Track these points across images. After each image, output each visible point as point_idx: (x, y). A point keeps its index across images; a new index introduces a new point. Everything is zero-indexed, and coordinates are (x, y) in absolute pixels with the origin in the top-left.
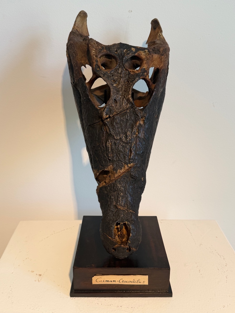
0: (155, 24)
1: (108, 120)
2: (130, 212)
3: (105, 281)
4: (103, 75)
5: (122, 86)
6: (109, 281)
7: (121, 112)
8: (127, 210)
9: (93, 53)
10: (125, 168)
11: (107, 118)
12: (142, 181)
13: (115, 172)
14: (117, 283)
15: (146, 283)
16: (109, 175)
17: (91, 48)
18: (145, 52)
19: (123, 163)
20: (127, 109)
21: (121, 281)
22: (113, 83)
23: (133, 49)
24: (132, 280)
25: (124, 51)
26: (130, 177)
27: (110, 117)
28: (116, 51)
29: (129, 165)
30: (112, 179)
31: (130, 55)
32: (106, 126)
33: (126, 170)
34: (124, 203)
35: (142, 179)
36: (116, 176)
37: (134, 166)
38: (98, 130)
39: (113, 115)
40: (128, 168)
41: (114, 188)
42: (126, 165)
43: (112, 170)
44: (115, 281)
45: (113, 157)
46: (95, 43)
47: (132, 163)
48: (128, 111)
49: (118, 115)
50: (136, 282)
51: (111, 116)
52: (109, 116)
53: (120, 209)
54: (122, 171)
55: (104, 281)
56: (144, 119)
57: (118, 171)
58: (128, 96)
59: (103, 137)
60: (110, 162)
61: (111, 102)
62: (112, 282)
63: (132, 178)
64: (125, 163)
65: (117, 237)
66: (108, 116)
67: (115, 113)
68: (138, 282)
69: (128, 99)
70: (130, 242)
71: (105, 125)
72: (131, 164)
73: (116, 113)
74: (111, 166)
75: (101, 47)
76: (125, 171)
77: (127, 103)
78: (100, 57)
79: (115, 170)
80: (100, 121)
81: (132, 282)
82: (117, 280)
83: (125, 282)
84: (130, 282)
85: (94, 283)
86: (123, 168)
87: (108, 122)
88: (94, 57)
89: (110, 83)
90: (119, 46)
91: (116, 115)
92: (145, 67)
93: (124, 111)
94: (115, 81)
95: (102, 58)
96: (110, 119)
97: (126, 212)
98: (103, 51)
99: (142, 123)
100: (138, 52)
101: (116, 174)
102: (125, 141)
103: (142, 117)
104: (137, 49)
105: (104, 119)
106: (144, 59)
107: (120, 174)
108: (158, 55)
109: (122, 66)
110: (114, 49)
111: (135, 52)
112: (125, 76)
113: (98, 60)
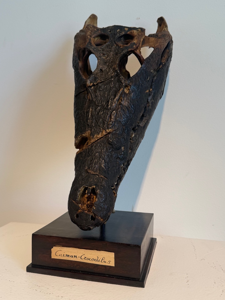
0: (161, 21)
1: (92, 88)
2: (101, 177)
3: (65, 255)
4: (92, 49)
5: (110, 58)
6: (69, 255)
8: (98, 176)
10: (102, 133)
12: (122, 150)
13: (92, 137)
14: (78, 260)
15: (112, 264)
16: (87, 142)
18: (138, 31)
19: (102, 129)
20: (112, 77)
21: (83, 257)
22: (101, 56)
23: (126, 29)
24: (96, 258)
25: (118, 31)
26: (107, 143)
27: (94, 85)
28: (110, 32)
29: (108, 131)
31: (123, 34)
32: (89, 94)
34: (96, 168)
35: (122, 148)
36: (93, 141)
37: (113, 132)
39: (97, 83)
40: (106, 133)
41: (88, 153)
42: (104, 131)
43: (90, 136)
44: (76, 256)
45: (92, 122)
46: (92, 27)
47: (110, 128)
48: (113, 79)
49: (102, 83)
53: (90, 173)
54: (100, 136)
55: (64, 255)
56: (129, 88)
57: (95, 136)
58: (114, 65)
59: (86, 104)
60: (88, 128)
61: (97, 71)
62: (72, 257)
63: (110, 144)
64: (103, 129)
65: (85, 205)
66: (92, 84)
67: (99, 81)
68: (103, 261)
69: (114, 68)
71: (88, 92)
72: (110, 130)
73: (101, 81)
74: (89, 131)
75: (96, 30)
76: (102, 136)
77: (112, 72)
78: (94, 37)
79: (92, 134)
80: (85, 91)
81: (96, 260)
82: (79, 255)
83: (88, 259)
84: (93, 260)
85: (53, 256)
86: (100, 133)
87: (91, 90)
88: (88, 37)
89: (98, 55)
90: (113, 28)
91: (100, 83)
92: (135, 41)
93: (108, 79)
94: (104, 54)
95: (96, 39)
96: (94, 87)
97: (96, 177)
98: (97, 32)
99: (127, 92)
100: (131, 31)
101: (92, 139)
102: (106, 107)
103: (127, 85)
104: (130, 29)
105: (88, 87)
106: (136, 35)
107: (97, 140)
108: (155, 38)
109: (114, 42)
110: (108, 30)
111: (128, 31)
112: (115, 50)
113: (92, 39)
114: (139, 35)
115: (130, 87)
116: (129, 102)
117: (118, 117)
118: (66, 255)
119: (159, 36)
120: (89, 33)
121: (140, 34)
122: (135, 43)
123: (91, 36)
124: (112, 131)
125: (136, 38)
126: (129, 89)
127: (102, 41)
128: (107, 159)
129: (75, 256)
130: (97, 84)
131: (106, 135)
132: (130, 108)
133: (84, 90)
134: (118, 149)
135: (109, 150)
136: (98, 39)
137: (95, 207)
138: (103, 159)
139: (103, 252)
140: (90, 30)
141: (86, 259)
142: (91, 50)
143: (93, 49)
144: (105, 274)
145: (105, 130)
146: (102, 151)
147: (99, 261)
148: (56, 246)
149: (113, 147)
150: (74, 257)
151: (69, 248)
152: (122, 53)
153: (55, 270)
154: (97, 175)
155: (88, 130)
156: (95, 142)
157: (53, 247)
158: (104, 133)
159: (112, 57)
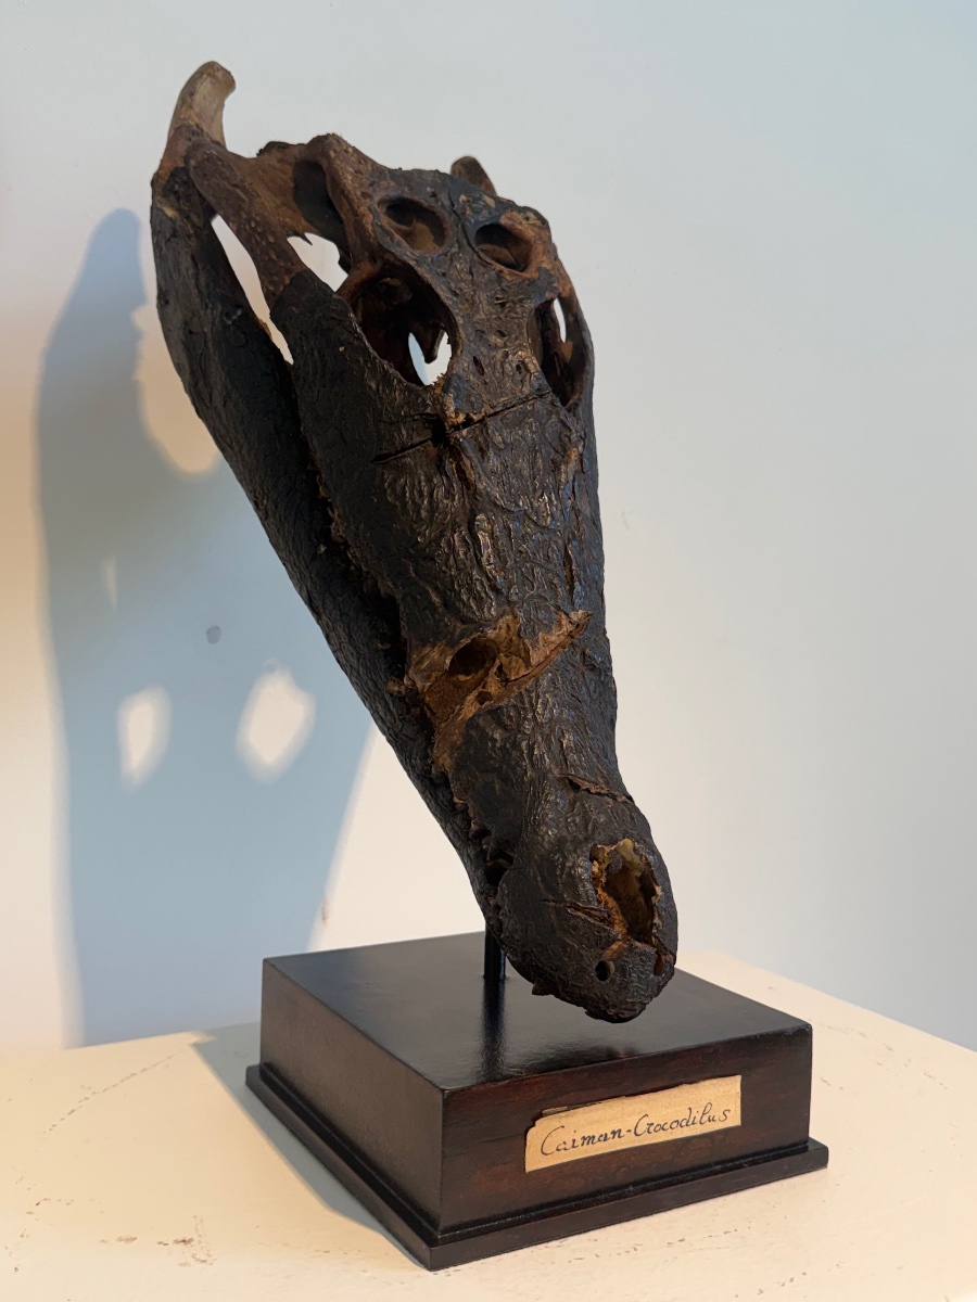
1: (467, 431)
3: (579, 1142)
6: (594, 1137)
7: (506, 408)
8: (613, 797)
9: (349, 182)
10: (560, 626)
11: (457, 428)
13: (527, 641)
14: (627, 1142)
15: (734, 1118)
16: (497, 663)
17: (338, 162)
18: (529, 218)
20: (526, 400)
21: (642, 1128)
22: (454, 299)
23: (489, 201)
24: (683, 1114)
25: (461, 200)
27: (468, 422)
28: (434, 195)
29: (574, 617)
30: (517, 673)
31: (484, 218)
32: (463, 457)
33: (565, 634)
36: (535, 657)
37: (590, 621)
38: (423, 478)
39: (483, 414)
42: (564, 616)
43: (515, 637)
45: (510, 582)
48: (530, 408)
49: (499, 417)
50: (697, 1120)
51: (475, 418)
52: (468, 415)
53: (588, 790)
55: (574, 1141)
57: (540, 636)
58: (521, 350)
59: (455, 499)
60: (500, 604)
61: (466, 365)
62: (605, 1140)
64: (558, 609)
66: (462, 417)
67: (489, 409)
68: (705, 1118)
69: (520, 361)
70: (661, 926)
71: (456, 452)
72: (580, 612)
73: (492, 411)
74: (510, 617)
75: (373, 170)
76: (562, 637)
77: (518, 376)
79: (527, 633)
80: (426, 441)
81: (684, 1124)
82: (626, 1124)
83: (657, 1129)
84: (675, 1124)
85: (534, 1161)
86: (554, 627)
88: (358, 198)
91: (490, 416)
92: (543, 262)
93: (515, 405)
94: (455, 293)
96: (469, 432)
97: (609, 803)
98: (384, 183)
100: (509, 215)
101: (534, 651)
104: (500, 203)
105: (451, 426)
106: (532, 239)
107: (548, 653)
109: (471, 250)
110: (423, 186)
111: (499, 210)
112: (485, 282)
113: (378, 209)
115: (584, 447)
118: (584, 1138)
122: (548, 270)
123: (367, 196)
125: (538, 249)
129: (614, 1133)
130: (484, 421)
131: (572, 633)
133: (422, 438)
139: (707, 1082)
140: (352, 167)
144: (709, 1165)
145: (567, 615)
147: (693, 1123)
148: (546, 1115)
150: (611, 1136)
151: (593, 1107)
152: (533, 306)
154: (606, 794)
155: (503, 614)
157: (536, 1123)
158: (567, 627)
159: (491, 313)
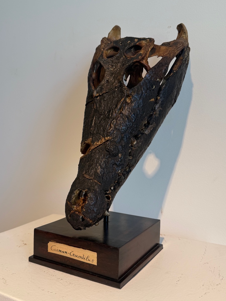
0: (181, 28)
1: (98, 98)
2: (95, 182)
3: (58, 251)
6: (61, 251)
8: (93, 180)
9: (102, 47)
13: (92, 144)
14: (68, 255)
15: (95, 263)
18: (147, 41)
19: (101, 136)
20: (116, 88)
21: (72, 254)
23: (136, 40)
24: (82, 255)
25: (128, 42)
26: (105, 150)
27: (100, 95)
28: (121, 43)
33: (102, 142)
36: (92, 147)
40: (105, 141)
42: (103, 138)
44: (67, 252)
45: (94, 130)
48: (116, 90)
50: (86, 259)
53: (86, 177)
54: (99, 143)
60: (91, 135)
61: (104, 82)
62: (63, 253)
63: (107, 151)
67: (104, 92)
68: (87, 259)
70: (84, 210)
72: (109, 137)
78: (107, 50)
79: (93, 142)
81: (82, 258)
82: (69, 252)
83: (76, 256)
84: (80, 257)
85: (49, 250)
86: (100, 141)
87: (97, 100)
88: (101, 50)
89: (107, 67)
90: (125, 39)
91: (105, 93)
92: (142, 52)
93: (113, 90)
94: (112, 66)
95: (109, 51)
96: (99, 97)
97: (91, 181)
98: (110, 45)
99: (129, 102)
100: (140, 42)
101: (93, 146)
102: (107, 116)
103: (129, 95)
104: (140, 39)
105: (95, 97)
106: (144, 46)
107: (96, 147)
108: (167, 47)
109: (123, 54)
110: (120, 42)
111: (138, 42)
112: (123, 61)
113: (104, 51)
114: (146, 45)
115: (132, 97)
116: (129, 111)
117: (117, 126)
118: (59, 250)
119: (171, 45)
120: (103, 46)
121: (148, 44)
122: (141, 53)
123: (104, 49)
124: (110, 139)
125: (143, 48)
126: (131, 99)
127: (115, 52)
128: (103, 165)
129: (65, 252)
130: (102, 95)
131: (105, 142)
132: (130, 116)
133: (91, 100)
134: (115, 156)
135: (106, 156)
136: (111, 51)
137: (85, 209)
138: (100, 165)
139: (88, 250)
140: (104, 43)
141: (74, 255)
142: (101, 62)
143: (103, 61)
144: (89, 272)
145: (105, 138)
146: (99, 157)
147: (84, 259)
148: (51, 241)
149: (110, 154)
151: (61, 244)
152: (128, 64)
153: (50, 262)
154: (91, 179)
155: (90, 138)
156: (95, 149)
157: (49, 242)
158: (103, 141)
159: (119, 69)
